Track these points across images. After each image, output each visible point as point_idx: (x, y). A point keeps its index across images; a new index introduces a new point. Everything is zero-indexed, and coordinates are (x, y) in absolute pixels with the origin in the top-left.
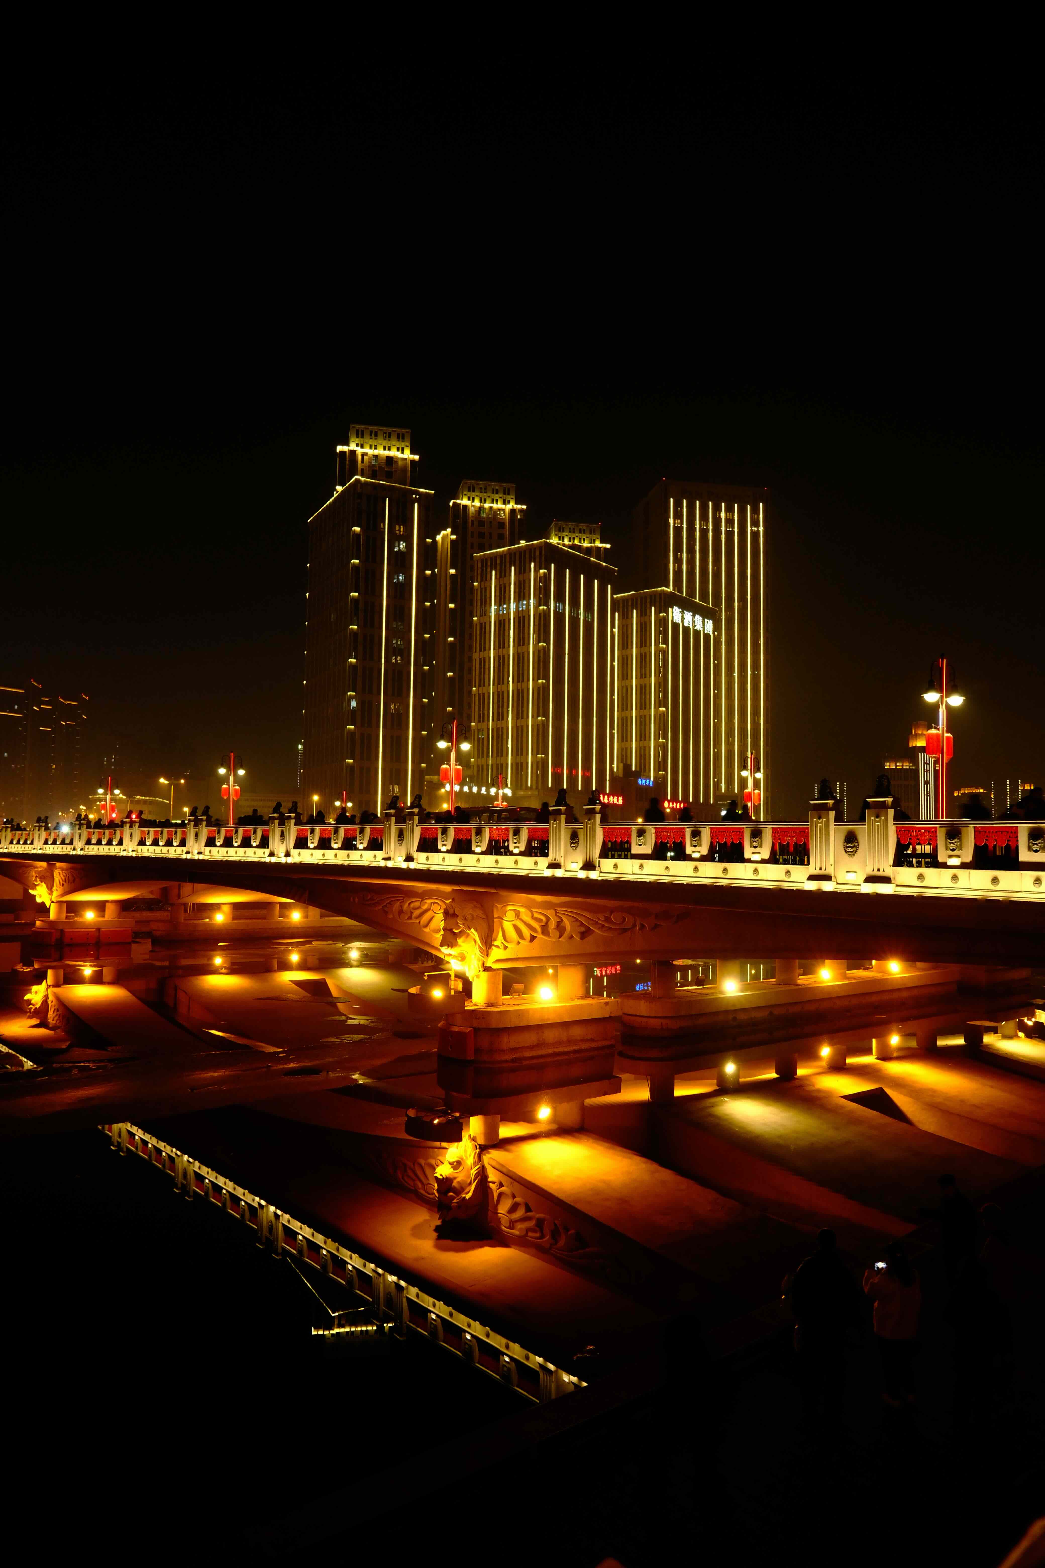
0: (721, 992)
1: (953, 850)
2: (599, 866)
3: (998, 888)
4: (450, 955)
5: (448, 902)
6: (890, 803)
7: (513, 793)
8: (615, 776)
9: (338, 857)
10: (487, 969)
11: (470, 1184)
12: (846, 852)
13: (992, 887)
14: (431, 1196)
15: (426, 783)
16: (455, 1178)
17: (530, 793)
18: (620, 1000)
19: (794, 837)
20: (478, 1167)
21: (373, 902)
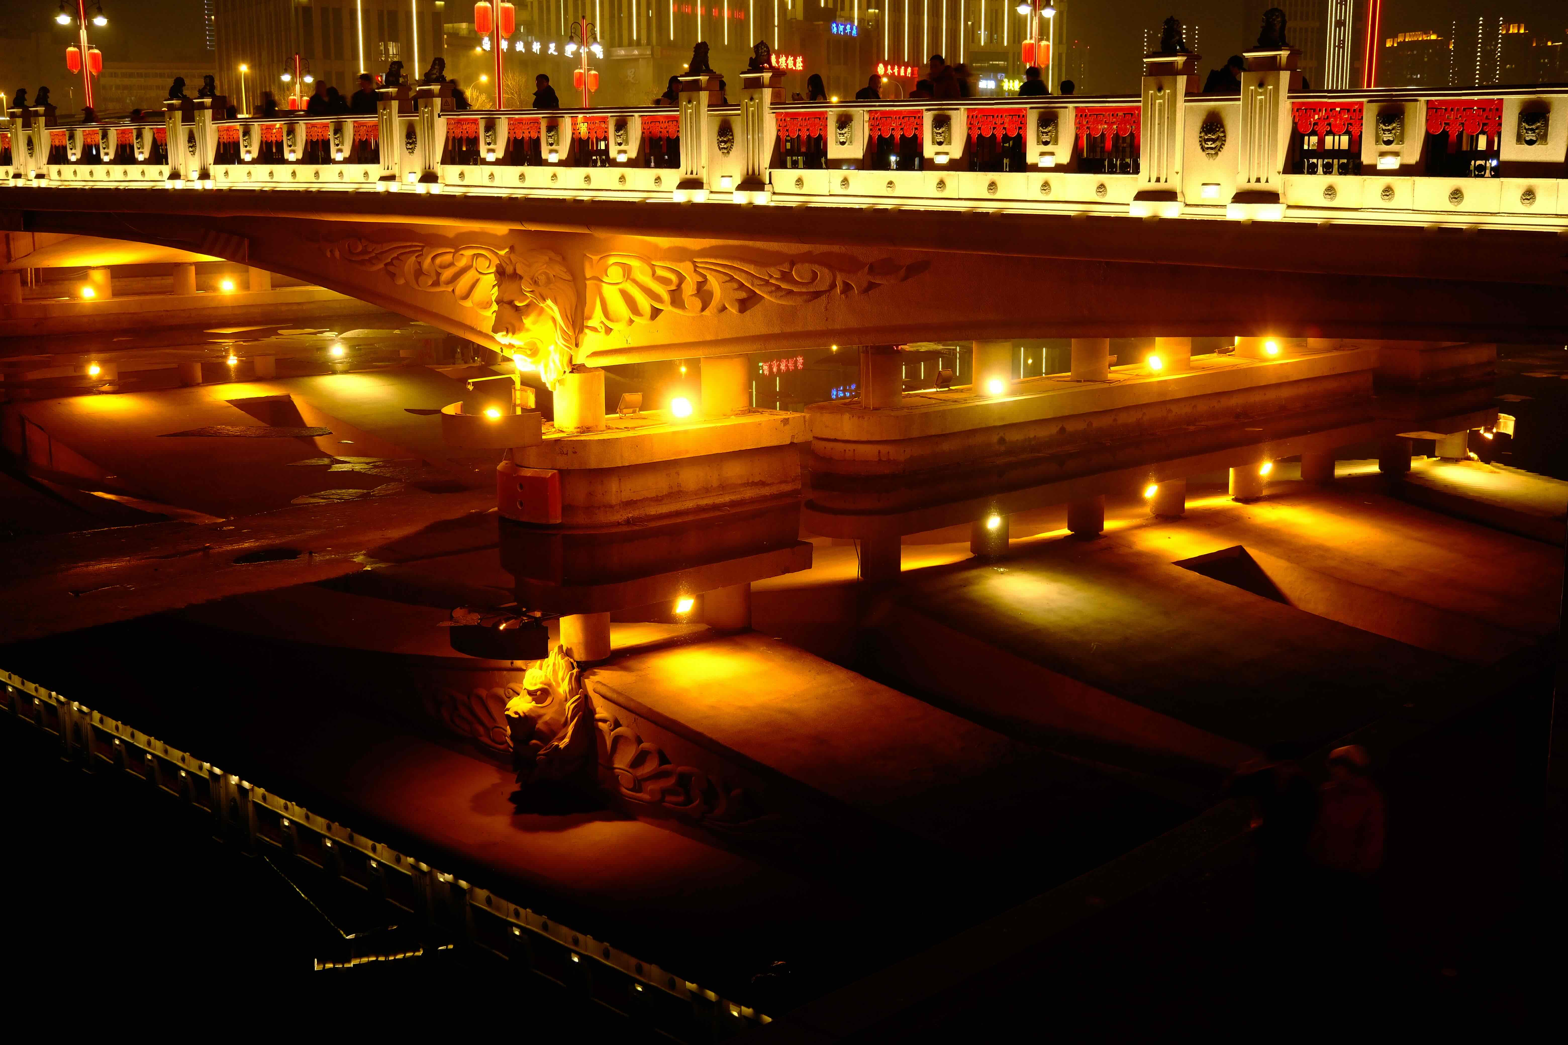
0: (980, 397)
1: (1388, 143)
2: (770, 183)
3: (1460, 208)
4: (511, 346)
5: (502, 253)
6: (1284, 60)
7: (607, 52)
8: (789, 17)
9: (299, 178)
10: (576, 369)
11: (566, 724)
12: (1203, 149)
13: (1451, 207)
14: (501, 747)
15: (445, 36)
16: (540, 716)
17: (636, 52)
18: (808, 416)
19: (1114, 123)
20: (577, 697)
21: (367, 257)
